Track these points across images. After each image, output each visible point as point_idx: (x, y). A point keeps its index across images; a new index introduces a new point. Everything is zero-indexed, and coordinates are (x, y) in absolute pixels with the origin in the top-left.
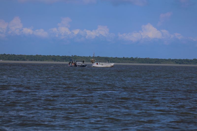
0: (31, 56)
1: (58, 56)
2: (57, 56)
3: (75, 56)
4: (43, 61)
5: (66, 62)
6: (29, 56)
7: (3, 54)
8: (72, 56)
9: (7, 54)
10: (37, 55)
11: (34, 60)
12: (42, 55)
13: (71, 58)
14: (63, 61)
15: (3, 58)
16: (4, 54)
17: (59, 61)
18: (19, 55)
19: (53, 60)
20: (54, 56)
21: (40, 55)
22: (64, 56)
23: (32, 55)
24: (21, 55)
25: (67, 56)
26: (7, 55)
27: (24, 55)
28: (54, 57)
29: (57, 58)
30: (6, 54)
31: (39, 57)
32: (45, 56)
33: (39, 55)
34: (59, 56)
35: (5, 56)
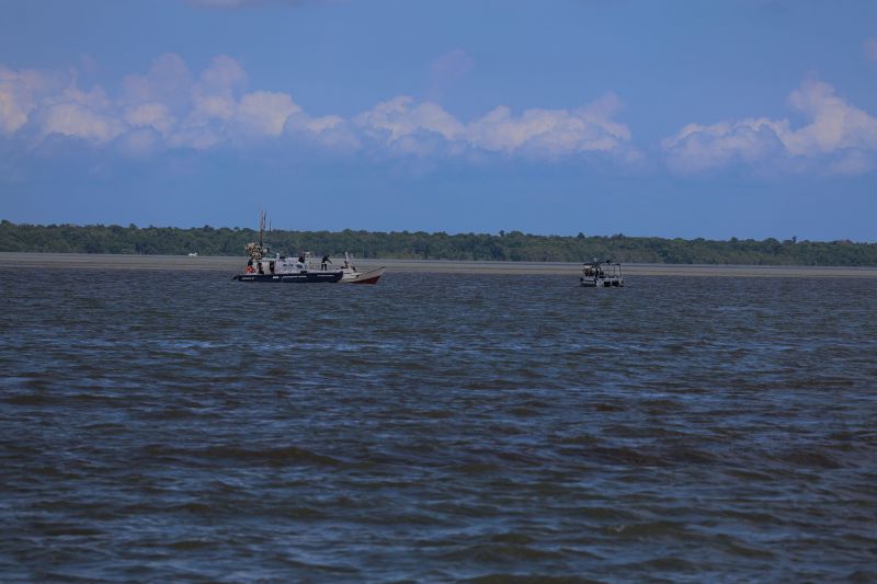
0: (322, 235)
1: (440, 234)
2: (436, 234)
3: (514, 234)
4: (375, 256)
5: (475, 259)
6: (314, 234)
7: (202, 226)
8: (502, 233)
9: (216, 228)
10: (347, 232)
11: (336, 252)
13: (496, 244)
14: (463, 258)
15: (203, 246)
16: (207, 229)
17: (446, 257)
19: (417, 252)
20: (421, 233)
21: (363, 233)
22: (465, 236)
23: (327, 232)
24: (279, 232)
25: (481, 235)
26: (219, 232)
27: (292, 232)
28: (423, 239)
29: (434, 245)
30: (212, 229)
31: (358, 240)
32: (383, 235)
33: (357, 230)
34: (442, 235)
35: (211, 238)
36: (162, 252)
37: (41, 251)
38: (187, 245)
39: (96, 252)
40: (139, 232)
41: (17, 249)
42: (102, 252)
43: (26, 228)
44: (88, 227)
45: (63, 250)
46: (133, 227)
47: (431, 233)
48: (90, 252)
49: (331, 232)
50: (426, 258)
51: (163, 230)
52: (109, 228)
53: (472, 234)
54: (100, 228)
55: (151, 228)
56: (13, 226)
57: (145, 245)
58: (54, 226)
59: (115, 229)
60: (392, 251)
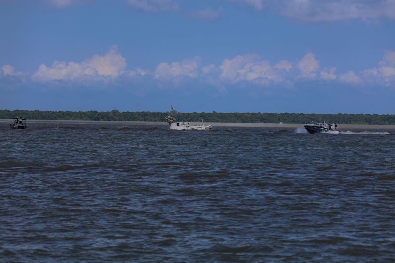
0: (330, 116)
2: (374, 115)
4: (350, 123)
5: (389, 124)
6: (327, 115)
7: (285, 113)
9: (290, 113)
10: (339, 114)
12: (348, 114)
14: (384, 124)
15: (285, 120)
16: (287, 114)
17: (377, 124)
18: (310, 115)
19: (367, 122)
20: (368, 115)
22: (385, 116)
23: (332, 115)
24: (314, 114)
25: (392, 115)
26: (291, 115)
27: (319, 115)
29: (373, 119)
30: (288, 114)
31: (344, 117)
32: (353, 115)
34: (376, 115)
35: (288, 117)
36: (270, 122)
37: (226, 122)
38: (279, 120)
39: (246, 122)
40: (262, 115)
41: (218, 122)
42: (248, 122)
43: (221, 114)
44: (243, 113)
45: (234, 122)
46: (260, 113)
47: (372, 115)
48: (244, 122)
49: (333, 114)
50: (370, 124)
51: (271, 114)
52: (251, 113)
53: (388, 115)
54: (248, 113)
55: (266, 113)
56: (217, 113)
57: (264, 120)
58: (231, 113)
59: (253, 114)
60: (357, 121)
